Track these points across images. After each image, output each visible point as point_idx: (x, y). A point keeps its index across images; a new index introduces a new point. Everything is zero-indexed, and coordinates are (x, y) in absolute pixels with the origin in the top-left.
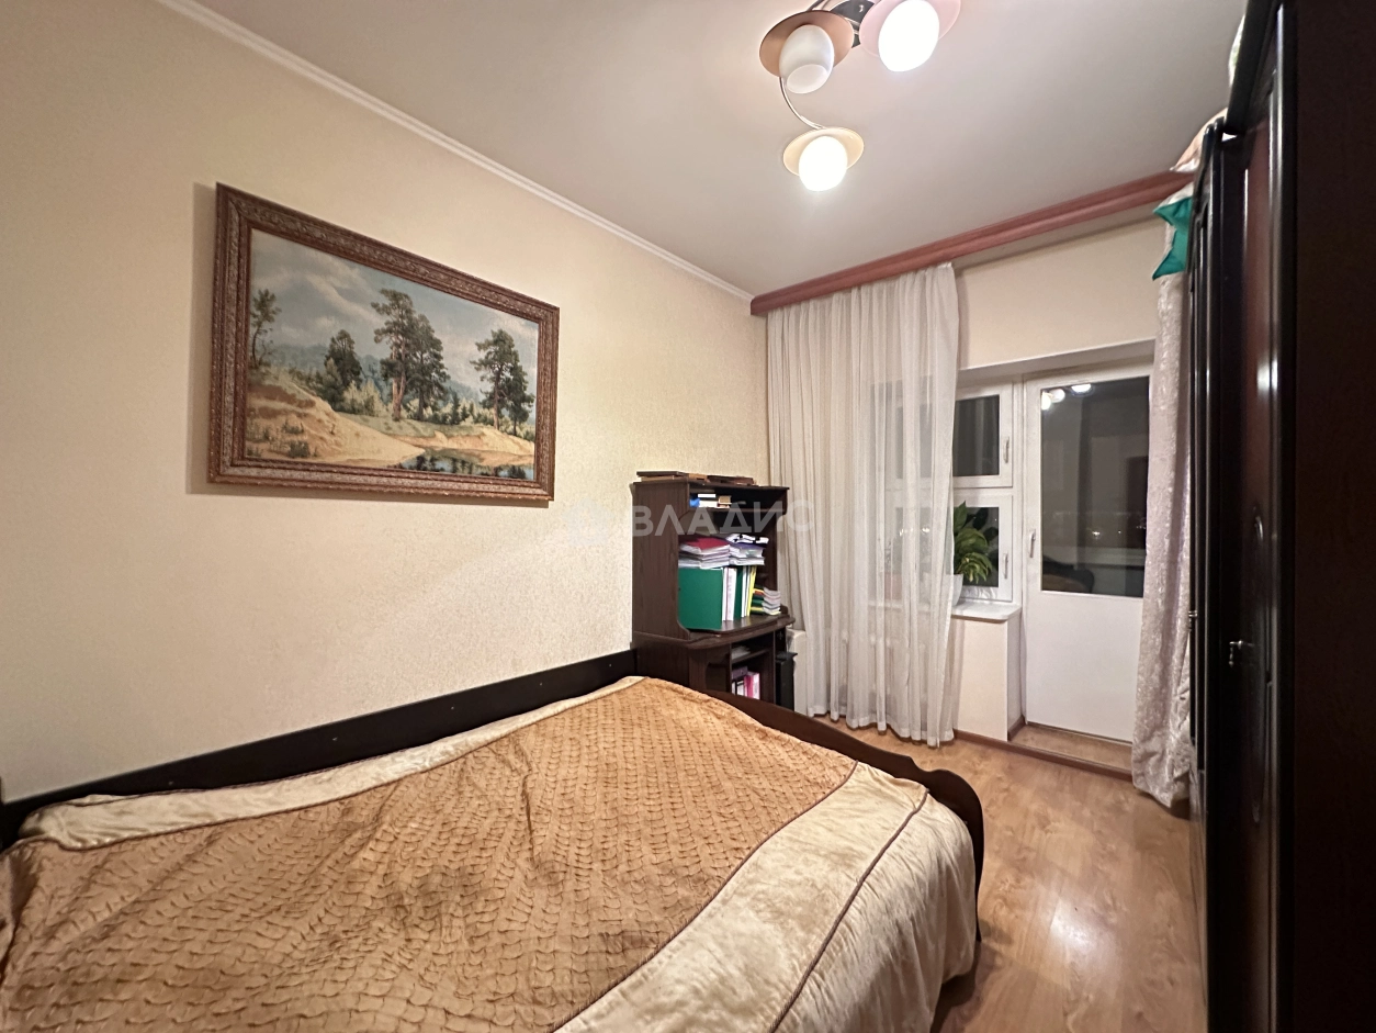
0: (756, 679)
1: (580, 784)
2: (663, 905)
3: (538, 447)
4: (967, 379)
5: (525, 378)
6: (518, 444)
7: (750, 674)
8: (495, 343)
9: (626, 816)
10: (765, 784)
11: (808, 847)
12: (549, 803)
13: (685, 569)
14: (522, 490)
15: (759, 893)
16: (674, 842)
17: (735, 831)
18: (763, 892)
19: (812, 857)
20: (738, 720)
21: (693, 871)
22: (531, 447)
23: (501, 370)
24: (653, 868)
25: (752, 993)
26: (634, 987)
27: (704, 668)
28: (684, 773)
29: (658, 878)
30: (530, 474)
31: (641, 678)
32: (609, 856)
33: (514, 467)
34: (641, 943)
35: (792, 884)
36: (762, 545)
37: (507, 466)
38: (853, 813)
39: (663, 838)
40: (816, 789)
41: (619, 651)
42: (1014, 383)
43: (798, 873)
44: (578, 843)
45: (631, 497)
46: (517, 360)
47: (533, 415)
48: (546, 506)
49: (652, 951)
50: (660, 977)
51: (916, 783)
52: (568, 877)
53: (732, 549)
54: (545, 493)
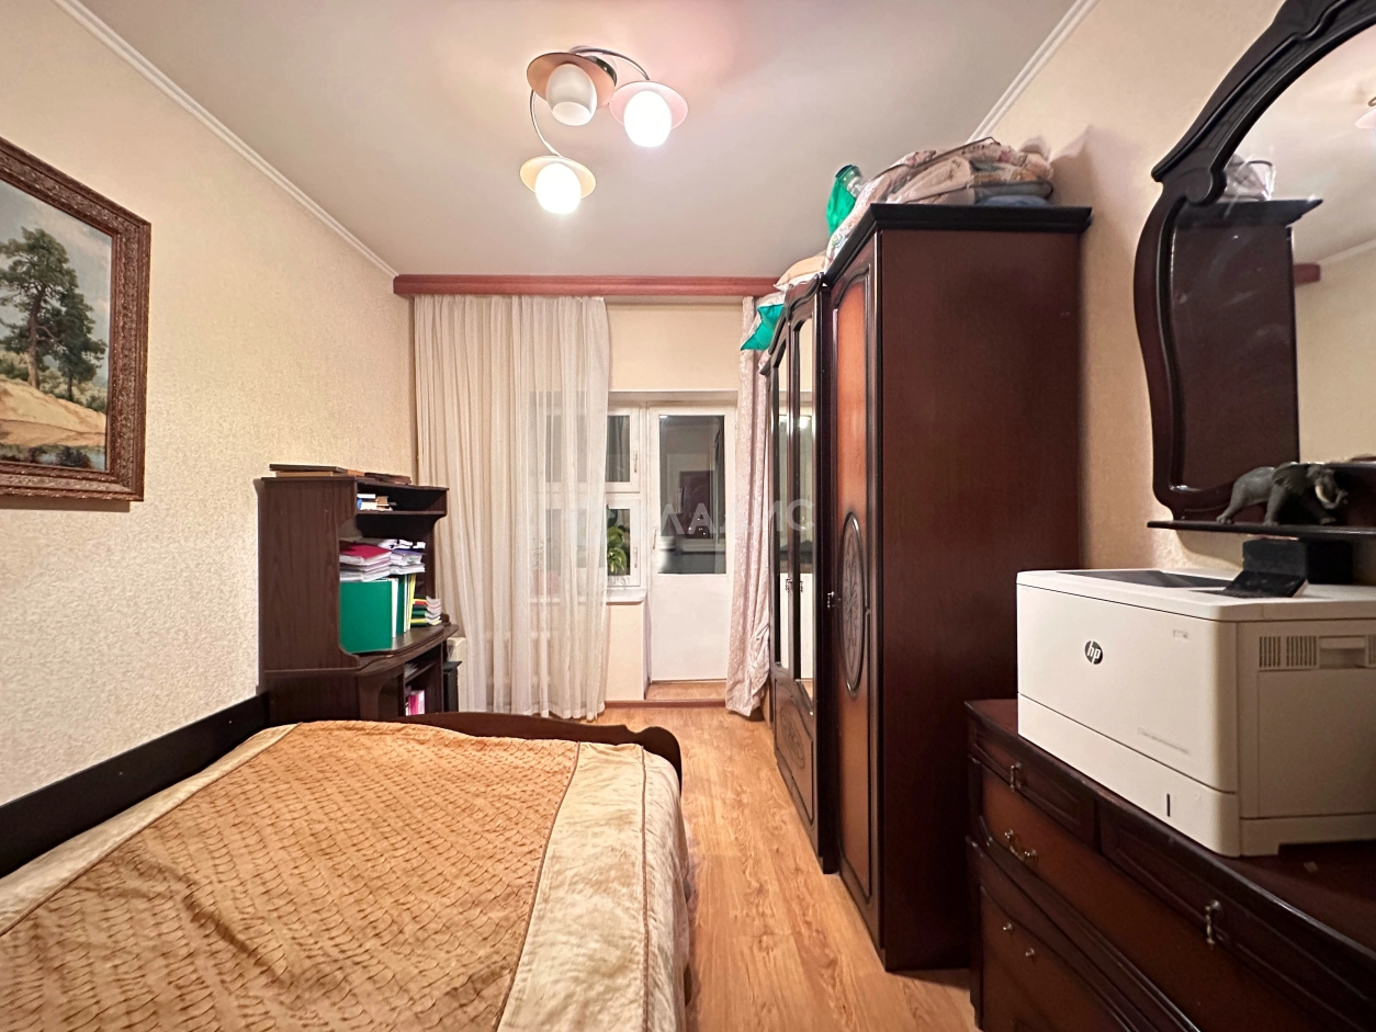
0: (421, 696)
1: (286, 870)
2: (480, 938)
3: (112, 421)
4: (615, 400)
5: (89, 314)
6: (76, 413)
7: (413, 693)
8: (31, 249)
9: (378, 877)
10: (513, 789)
11: (588, 824)
12: (250, 910)
13: (345, 583)
14: (86, 485)
15: (573, 877)
16: (456, 877)
17: (518, 838)
18: (575, 875)
19: (597, 830)
20: (448, 739)
21: (498, 890)
22: (101, 421)
23: (42, 293)
24: (448, 910)
25: (618, 953)
26: (516, 1013)
27: (375, 697)
28: (419, 809)
29: (461, 917)
30: (99, 461)
31: (292, 726)
32: (382, 926)
33: (68, 448)
34: (494, 976)
35: (596, 857)
36: (420, 550)
37: (55, 447)
38: (602, 784)
39: (441, 879)
40: (559, 777)
41: (241, 700)
42: (640, 407)
43: (594, 846)
44: (327, 935)
45: (256, 496)
46: (73, 283)
47: (103, 372)
48: (126, 509)
49: (508, 977)
50: (534, 990)
51: (632, 745)
52: (348, 970)
53: (393, 557)
54: (127, 490)
